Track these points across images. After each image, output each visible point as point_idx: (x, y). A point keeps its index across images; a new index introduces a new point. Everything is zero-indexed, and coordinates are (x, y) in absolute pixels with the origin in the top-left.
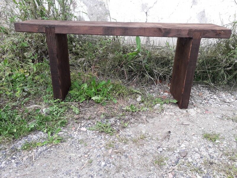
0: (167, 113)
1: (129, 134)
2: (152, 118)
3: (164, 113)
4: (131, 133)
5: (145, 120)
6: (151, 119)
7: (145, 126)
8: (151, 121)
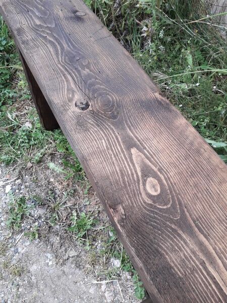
0: (103, 287)
1: (20, 250)
2: (78, 266)
3: (104, 282)
4: (24, 250)
5: (65, 258)
6: (73, 266)
7: (50, 263)
8: (69, 268)
